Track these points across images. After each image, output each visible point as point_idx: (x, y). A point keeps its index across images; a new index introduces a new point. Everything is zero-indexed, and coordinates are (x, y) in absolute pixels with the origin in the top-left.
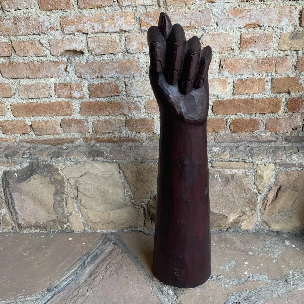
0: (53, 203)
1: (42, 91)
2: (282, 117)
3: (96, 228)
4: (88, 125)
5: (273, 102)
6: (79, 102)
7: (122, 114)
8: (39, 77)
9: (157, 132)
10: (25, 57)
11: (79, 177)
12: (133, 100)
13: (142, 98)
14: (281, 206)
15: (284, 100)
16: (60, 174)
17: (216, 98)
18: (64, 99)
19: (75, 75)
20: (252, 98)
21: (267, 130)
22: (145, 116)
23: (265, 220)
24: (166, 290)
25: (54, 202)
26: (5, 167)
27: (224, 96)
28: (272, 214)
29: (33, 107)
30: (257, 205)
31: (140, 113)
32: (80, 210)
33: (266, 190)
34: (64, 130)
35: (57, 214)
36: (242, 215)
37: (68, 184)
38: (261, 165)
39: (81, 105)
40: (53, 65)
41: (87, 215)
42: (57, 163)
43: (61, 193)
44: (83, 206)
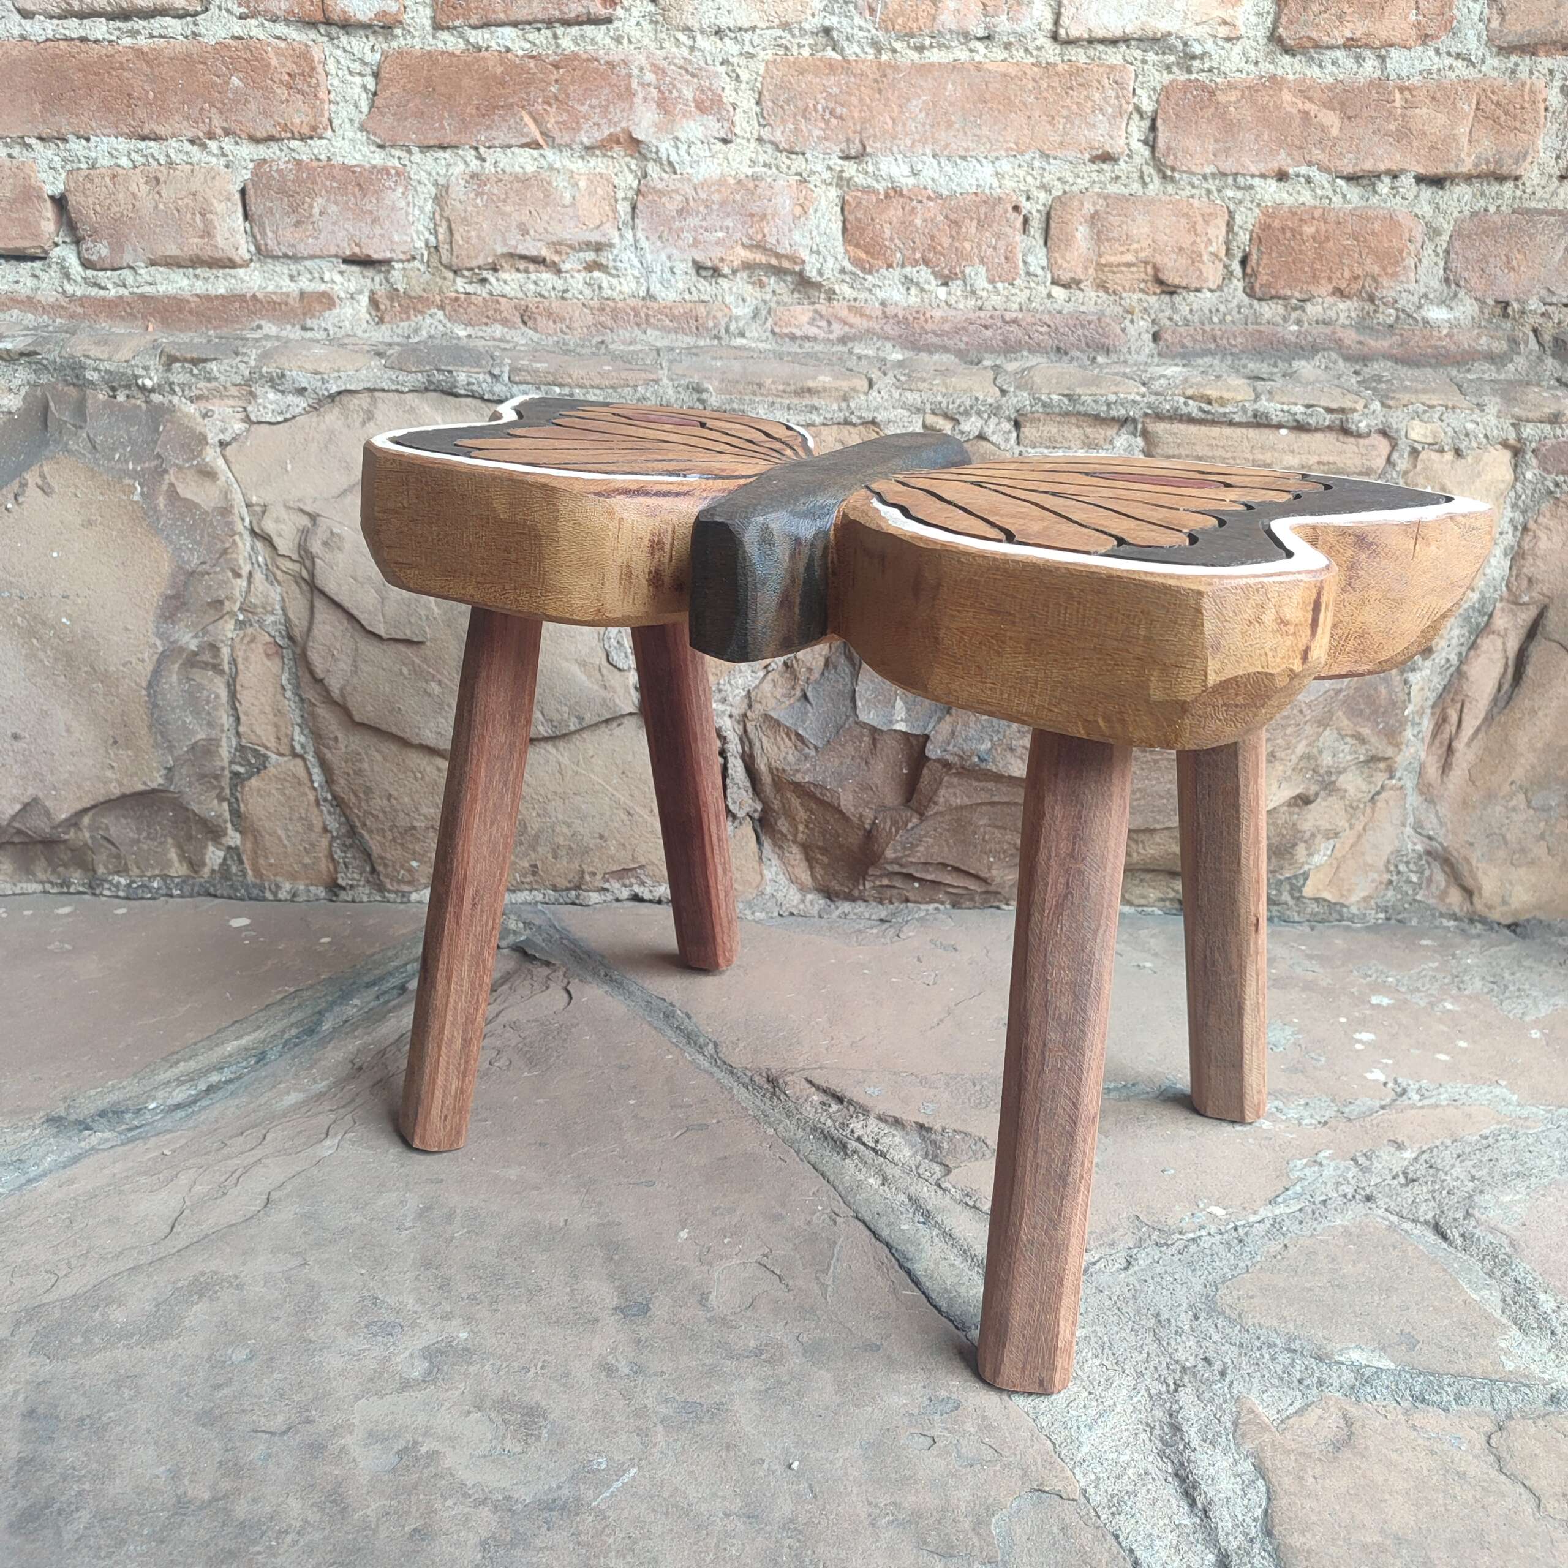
0: (150, 668)
2: (1541, 206)
3: (410, 870)
4: (410, 210)
5: (1498, 104)
6: (367, 49)
7: (618, 142)
9: (820, 273)
11: (327, 500)
12: (692, 49)
13: (747, 36)
14: (1539, 745)
15: (1555, 97)
16: (208, 474)
17: (1175, 69)
18: (280, 29)
20: (1375, 76)
21: (1457, 285)
22: (753, 162)
23: (1445, 839)
24: (865, 1139)
25: (159, 661)
27: (1222, 52)
28: (1490, 796)
29: (84, 68)
30: (1402, 723)
31: (725, 141)
32: (317, 735)
33: (1456, 632)
34: (264, 233)
35: (171, 748)
36: (1314, 788)
37: (259, 545)
38: (1435, 456)
39: (376, 75)
41: (359, 773)
42: (199, 398)
43: (209, 604)
44: (336, 703)
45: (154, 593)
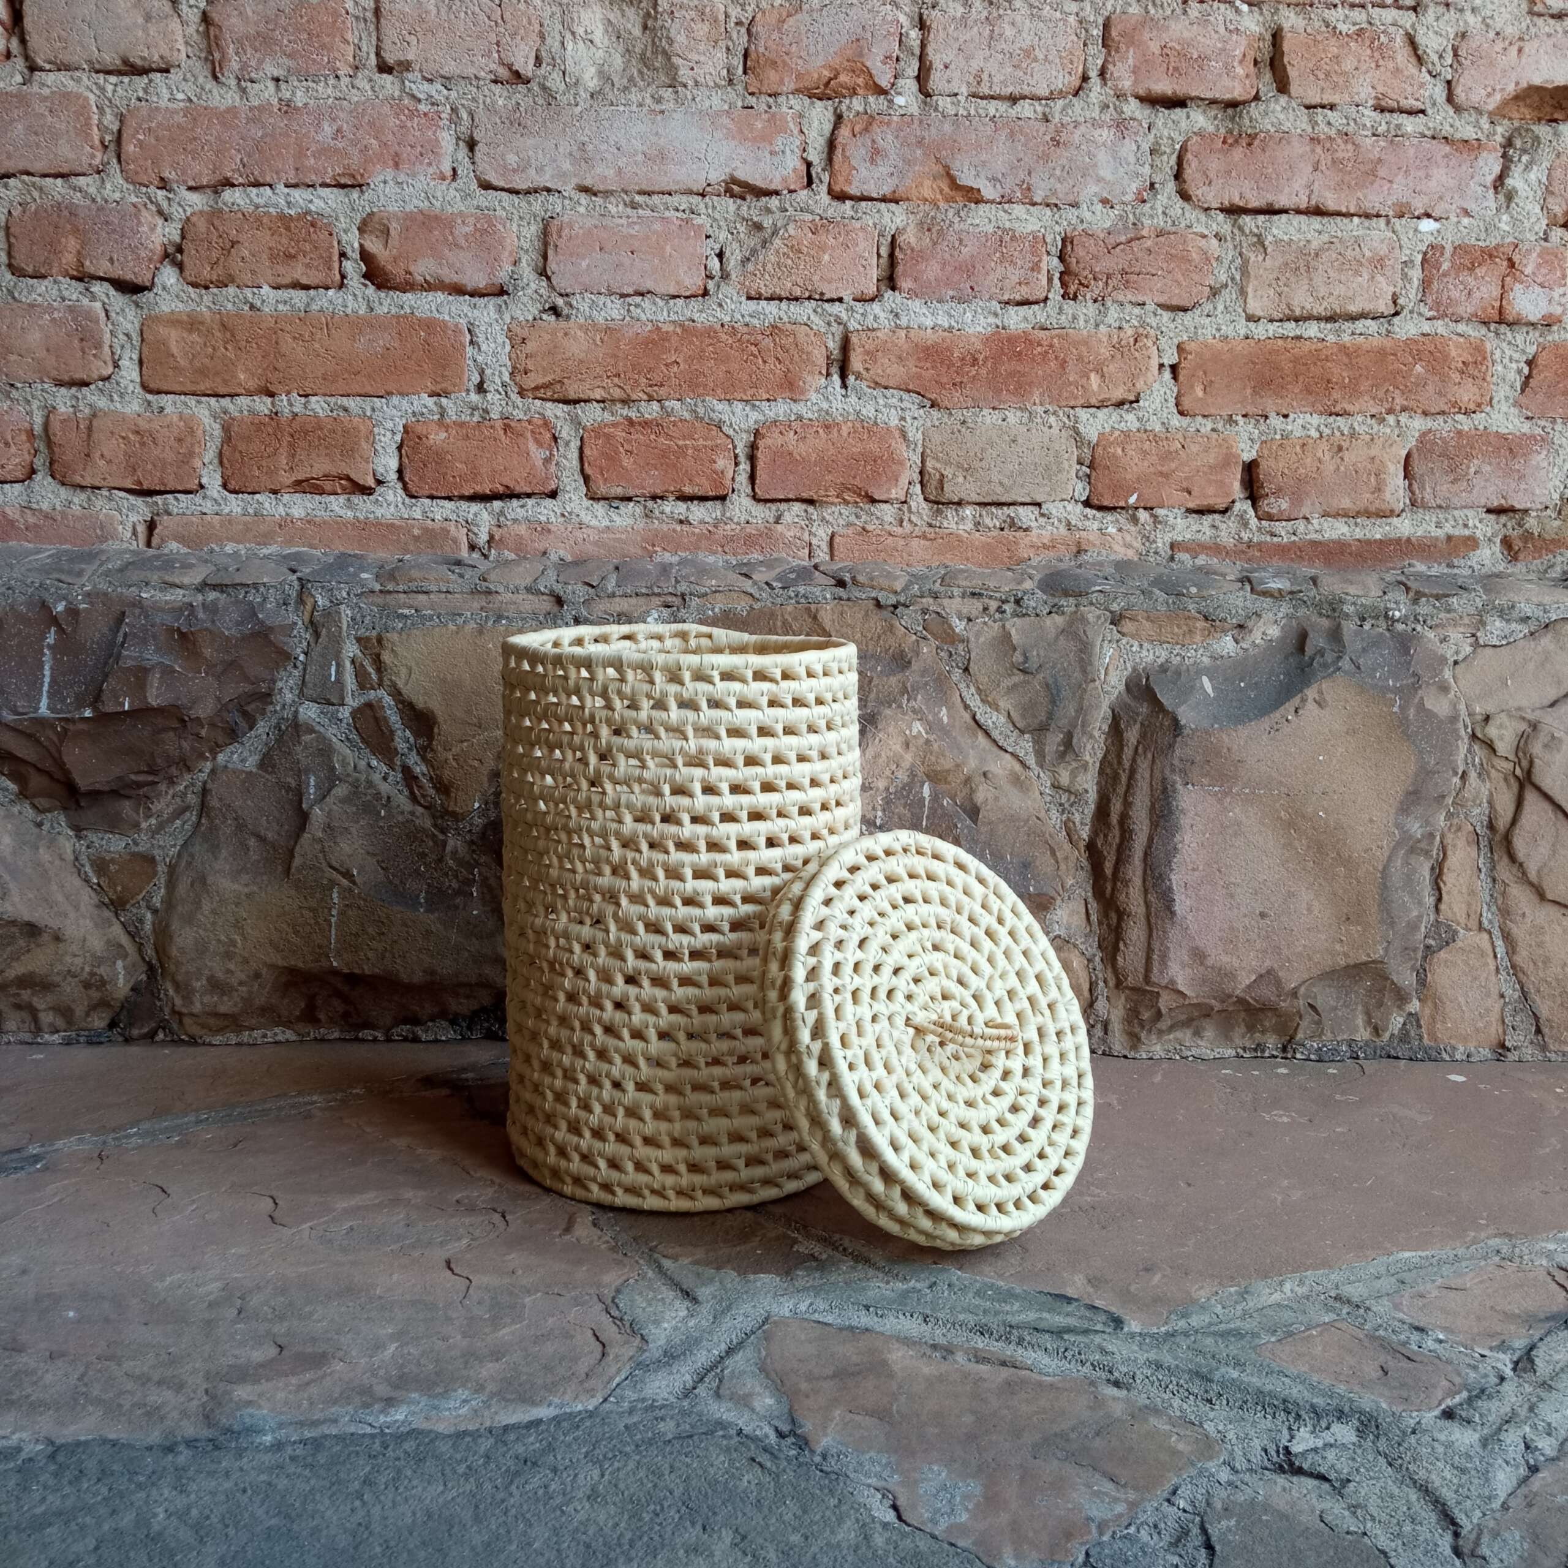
0: (1387, 854)
1: (1366, 276)
4: (1551, 469)
6: (1528, 343)
8: (1368, 206)
10: (1323, 107)
11: (1541, 708)
16: (1444, 689)
18: (1461, 328)
19: (1537, 210)
25: (1393, 848)
26: (1146, 645)
29: (1295, 360)
32: (1505, 912)
34: (1422, 488)
35: (1392, 924)
37: (1476, 747)
39: (1529, 363)
40: (1446, 156)
41: (1540, 945)
42: (1437, 625)
43: (1434, 799)
44: (1532, 884)
45: (1397, 791)
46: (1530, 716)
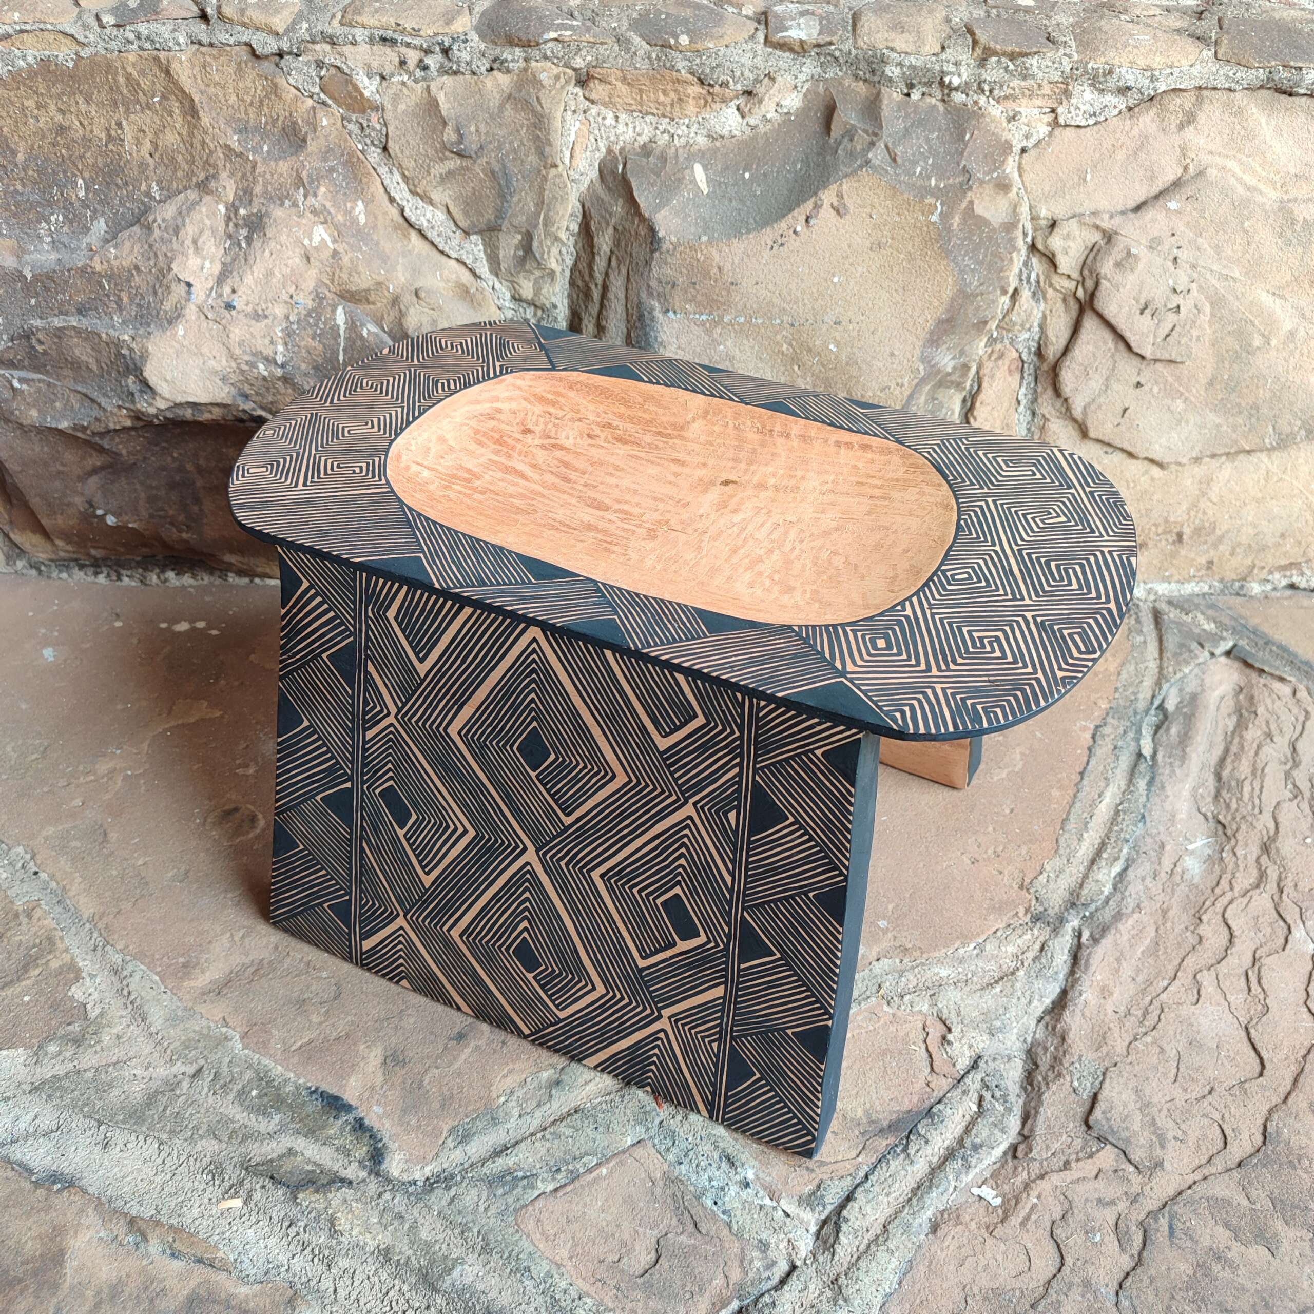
0: (907, 392)
11: (1123, 213)
16: (1003, 186)
25: (916, 386)
26: (623, 117)
42: (1006, 98)
43: (974, 325)
44: (1075, 420)
45: (927, 319)
46: (1106, 224)
